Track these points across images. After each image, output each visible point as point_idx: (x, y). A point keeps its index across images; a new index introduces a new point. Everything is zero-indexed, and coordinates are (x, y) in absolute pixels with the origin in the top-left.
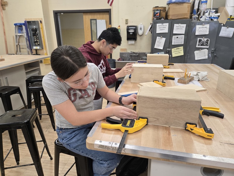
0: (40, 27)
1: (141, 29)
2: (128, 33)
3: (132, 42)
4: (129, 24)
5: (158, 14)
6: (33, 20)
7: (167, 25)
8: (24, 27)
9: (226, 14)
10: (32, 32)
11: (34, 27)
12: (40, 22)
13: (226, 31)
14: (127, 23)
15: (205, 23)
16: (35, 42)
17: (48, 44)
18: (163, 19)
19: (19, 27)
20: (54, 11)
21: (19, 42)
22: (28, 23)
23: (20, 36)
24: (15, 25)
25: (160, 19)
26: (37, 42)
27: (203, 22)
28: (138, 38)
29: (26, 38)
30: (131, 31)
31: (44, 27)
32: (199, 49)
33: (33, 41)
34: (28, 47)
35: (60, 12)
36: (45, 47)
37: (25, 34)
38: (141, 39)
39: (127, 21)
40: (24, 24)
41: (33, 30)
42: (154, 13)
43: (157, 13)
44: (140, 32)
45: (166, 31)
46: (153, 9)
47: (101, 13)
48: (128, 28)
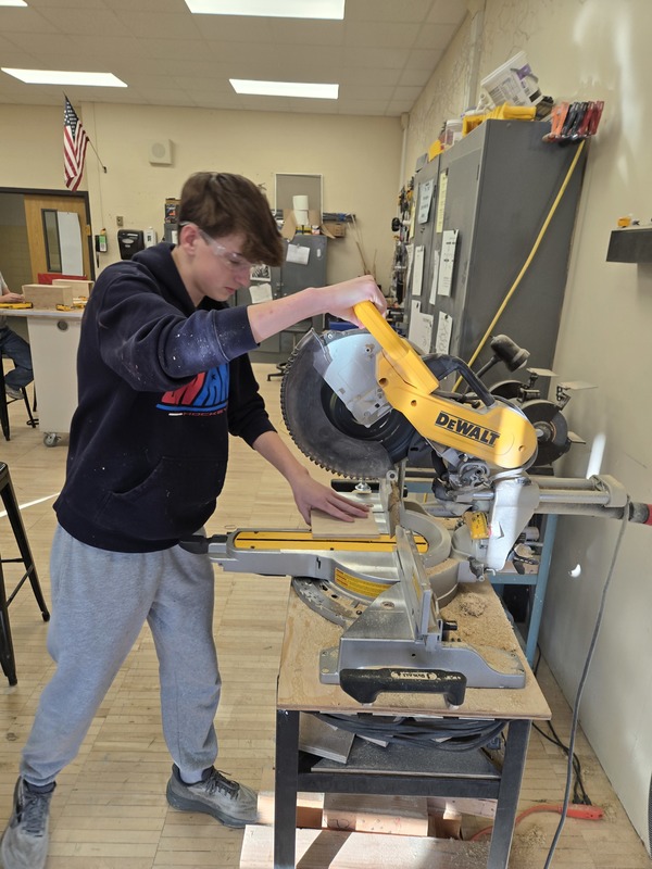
1: (149, 237)
2: (122, 246)
4: (126, 228)
5: (174, 214)
9: (293, 222)
13: (296, 252)
14: (120, 225)
30: (128, 241)
32: (255, 283)
39: (120, 221)
42: (166, 210)
43: (171, 211)
46: (165, 202)
47: (67, 199)
48: (122, 235)
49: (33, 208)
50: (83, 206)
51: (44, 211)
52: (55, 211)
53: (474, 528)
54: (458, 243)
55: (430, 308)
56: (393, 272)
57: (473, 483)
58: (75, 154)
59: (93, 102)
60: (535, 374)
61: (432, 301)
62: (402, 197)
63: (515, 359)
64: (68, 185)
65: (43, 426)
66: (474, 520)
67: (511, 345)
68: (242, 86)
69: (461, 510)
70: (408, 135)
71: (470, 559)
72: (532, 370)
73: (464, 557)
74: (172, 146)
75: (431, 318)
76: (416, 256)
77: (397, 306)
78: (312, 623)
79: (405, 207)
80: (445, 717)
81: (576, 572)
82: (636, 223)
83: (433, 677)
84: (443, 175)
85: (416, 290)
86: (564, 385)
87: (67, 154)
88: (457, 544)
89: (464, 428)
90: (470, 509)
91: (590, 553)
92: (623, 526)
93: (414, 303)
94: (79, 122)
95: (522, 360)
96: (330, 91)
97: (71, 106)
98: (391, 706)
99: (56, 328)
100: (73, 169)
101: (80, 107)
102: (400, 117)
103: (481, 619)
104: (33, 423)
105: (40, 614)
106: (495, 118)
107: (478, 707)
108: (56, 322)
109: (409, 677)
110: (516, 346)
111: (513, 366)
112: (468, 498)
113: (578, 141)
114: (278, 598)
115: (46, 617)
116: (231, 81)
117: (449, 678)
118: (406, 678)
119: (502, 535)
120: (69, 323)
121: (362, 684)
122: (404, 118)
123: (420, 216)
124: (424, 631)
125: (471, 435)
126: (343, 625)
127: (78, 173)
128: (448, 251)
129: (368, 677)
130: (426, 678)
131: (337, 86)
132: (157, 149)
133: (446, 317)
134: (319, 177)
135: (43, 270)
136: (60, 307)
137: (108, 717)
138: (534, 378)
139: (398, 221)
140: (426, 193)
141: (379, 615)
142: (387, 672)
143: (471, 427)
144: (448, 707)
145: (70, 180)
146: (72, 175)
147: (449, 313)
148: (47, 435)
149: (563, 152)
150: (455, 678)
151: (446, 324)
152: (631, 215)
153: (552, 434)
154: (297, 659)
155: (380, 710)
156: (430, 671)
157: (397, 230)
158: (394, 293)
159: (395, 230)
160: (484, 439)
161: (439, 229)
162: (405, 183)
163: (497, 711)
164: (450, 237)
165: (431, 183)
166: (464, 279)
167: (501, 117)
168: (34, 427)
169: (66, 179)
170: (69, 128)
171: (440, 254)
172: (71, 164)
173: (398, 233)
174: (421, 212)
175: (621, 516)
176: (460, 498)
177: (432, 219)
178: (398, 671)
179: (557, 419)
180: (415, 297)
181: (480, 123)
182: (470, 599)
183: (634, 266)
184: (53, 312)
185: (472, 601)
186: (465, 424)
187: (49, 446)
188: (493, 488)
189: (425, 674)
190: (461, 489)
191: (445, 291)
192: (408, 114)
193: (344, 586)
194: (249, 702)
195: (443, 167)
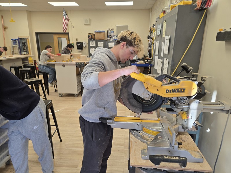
0: (27, 41)
1: (84, 43)
2: (77, 46)
3: (80, 50)
4: (78, 41)
5: (90, 37)
6: (23, 37)
7: (94, 42)
8: (17, 41)
10: (22, 44)
11: (24, 41)
12: (27, 39)
14: (77, 41)
15: (112, 42)
16: (24, 50)
17: (32, 51)
18: (93, 39)
19: (14, 41)
20: (36, 32)
21: (13, 50)
22: (20, 39)
23: (15, 46)
24: (12, 40)
25: (92, 39)
26: (25, 50)
27: (111, 41)
28: (84, 48)
29: (18, 48)
30: (79, 45)
31: (30, 42)
33: (22, 49)
34: (19, 53)
35: (40, 33)
36: (30, 53)
37: (18, 45)
38: (85, 49)
39: (77, 39)
40: (17, 40)
41: (23, 43)
42: (89, 36)
44: (84, 45)
45: (94, 45)
46: (88, 34)
47: (64, 35)
48: (77, 43)
49: (56, 37)
50: (68, 36)
51: (58, 38)
52: (61, 38)
53: (183, 116)
54: (170, 39)
55: (161, 58)
56: (148, 50)
57: (183, 103)
58: (65, 23)
59: (70, 10)
60: (194, 74)
61: (162, 55)
62: (150, 30)
63: (188, 70)
64: (63, 31)
65: (59, 92)
66: (183, 114)
67: (187, 66)
68: (108, 4)
69: (179, 111)
70: (151, 14)
71: (182, 125)
72: (193, 73)
73: (180, 124)
74: (90, 20)
75: (162, 60)
76: (156, 44)
77: (149, 59)
78: (137, 142)
79: (151, 32)
80: (179, 171)
81: (208, 130)
82: (225, 30)
83: (177, 158)
84: (164, 22)
85: (157, 53)
86: (204, 77)
87: (64, 23)
88: (178, 121)
89: (174, 91)
90: (182, 111)
91: (212, 125)
92: (229, 115)
93: (156, 57)
94: (67, 15)
95: (190, 70)
96: (131, 3)
97: (65, 11)
98: (164, 166)
99: (62, 66)
100: (65, 27)
101: (67, 12)
102: (149, 9)
103: (186, 142)
104: (56, 91)
105: (59, 140)
106: (180, 4)
107: (190, 168)
108: (62, 65)
109: (170, 158)
110: (189, 66)
111: (188, 72)
112: (181, 107)
113: (205, 9)
114: (121, 137)
115: (61, 141)
116: (105, 2)
117: (182, 159)
118: (169, 158)
119: (192, 118)
120: (65, 65)
121: (156, 160)
122: (150, 9)
123: (157, 33)
124: (173, 145)
125: (177, 92)
126: (147, 143)
127: (66, 28)
128: (167, 41)
129: (157, 157)
130: (175, 158)
131: (133, 2)
132: (86, 21)
133: (167, 60)
134: (128, 26)
135: (58, 53)
136: (63, 61)
137: (78, 168)
138: (193, 75)
139: (149, 36)
140: (159, 27)
141: (158, 140)
142: (163, 156)
143: (176, 90)
144: (181, 167)
145: (64, 29)
146: (65, 28)
147: (167, 58)
148: (60, 94)
149: (200, 13)
150: (184, 159)
151: (166, 62)
152: (223, 28)
153: (200, 91)
154: (134, 152)
155: (160, 167)
156: (176, 157)
157: (149, 39)
158: (148, 55)
159: (148, 39)
160: (181, 91)
161: (163, 36)
162: (151, 26)
163: (196, 169)
164: (167, 38)
165: (161, 24)
166: (172, 48)
167: (182, 4)
168: (56, 92)
169: (63, 29)
170: (64, 17)
171: (164, 43)
172: (65, 26)
173: (149, 40)
174: (158, 32)
175: (228, 113)
176: (179, 107)
177: (161, 34)
178: (166, 156)
179: (202, 86)
180: (156, 55)
181: (175, 7)
182: (182, 136)
183: (224, 42)
184: (61, 63)
185: (183, 137)
186: (174, 90)
187: (60, 97)
188: (189, 104)
189: (175, 157)
190: (179, 105)
191: (167, 53)
192: (151, 8)
193: (145, 132)
194: (115, 165)
195: (164, 19)
